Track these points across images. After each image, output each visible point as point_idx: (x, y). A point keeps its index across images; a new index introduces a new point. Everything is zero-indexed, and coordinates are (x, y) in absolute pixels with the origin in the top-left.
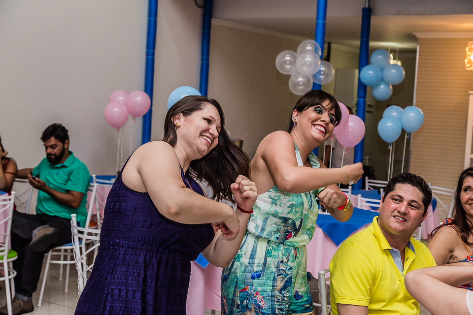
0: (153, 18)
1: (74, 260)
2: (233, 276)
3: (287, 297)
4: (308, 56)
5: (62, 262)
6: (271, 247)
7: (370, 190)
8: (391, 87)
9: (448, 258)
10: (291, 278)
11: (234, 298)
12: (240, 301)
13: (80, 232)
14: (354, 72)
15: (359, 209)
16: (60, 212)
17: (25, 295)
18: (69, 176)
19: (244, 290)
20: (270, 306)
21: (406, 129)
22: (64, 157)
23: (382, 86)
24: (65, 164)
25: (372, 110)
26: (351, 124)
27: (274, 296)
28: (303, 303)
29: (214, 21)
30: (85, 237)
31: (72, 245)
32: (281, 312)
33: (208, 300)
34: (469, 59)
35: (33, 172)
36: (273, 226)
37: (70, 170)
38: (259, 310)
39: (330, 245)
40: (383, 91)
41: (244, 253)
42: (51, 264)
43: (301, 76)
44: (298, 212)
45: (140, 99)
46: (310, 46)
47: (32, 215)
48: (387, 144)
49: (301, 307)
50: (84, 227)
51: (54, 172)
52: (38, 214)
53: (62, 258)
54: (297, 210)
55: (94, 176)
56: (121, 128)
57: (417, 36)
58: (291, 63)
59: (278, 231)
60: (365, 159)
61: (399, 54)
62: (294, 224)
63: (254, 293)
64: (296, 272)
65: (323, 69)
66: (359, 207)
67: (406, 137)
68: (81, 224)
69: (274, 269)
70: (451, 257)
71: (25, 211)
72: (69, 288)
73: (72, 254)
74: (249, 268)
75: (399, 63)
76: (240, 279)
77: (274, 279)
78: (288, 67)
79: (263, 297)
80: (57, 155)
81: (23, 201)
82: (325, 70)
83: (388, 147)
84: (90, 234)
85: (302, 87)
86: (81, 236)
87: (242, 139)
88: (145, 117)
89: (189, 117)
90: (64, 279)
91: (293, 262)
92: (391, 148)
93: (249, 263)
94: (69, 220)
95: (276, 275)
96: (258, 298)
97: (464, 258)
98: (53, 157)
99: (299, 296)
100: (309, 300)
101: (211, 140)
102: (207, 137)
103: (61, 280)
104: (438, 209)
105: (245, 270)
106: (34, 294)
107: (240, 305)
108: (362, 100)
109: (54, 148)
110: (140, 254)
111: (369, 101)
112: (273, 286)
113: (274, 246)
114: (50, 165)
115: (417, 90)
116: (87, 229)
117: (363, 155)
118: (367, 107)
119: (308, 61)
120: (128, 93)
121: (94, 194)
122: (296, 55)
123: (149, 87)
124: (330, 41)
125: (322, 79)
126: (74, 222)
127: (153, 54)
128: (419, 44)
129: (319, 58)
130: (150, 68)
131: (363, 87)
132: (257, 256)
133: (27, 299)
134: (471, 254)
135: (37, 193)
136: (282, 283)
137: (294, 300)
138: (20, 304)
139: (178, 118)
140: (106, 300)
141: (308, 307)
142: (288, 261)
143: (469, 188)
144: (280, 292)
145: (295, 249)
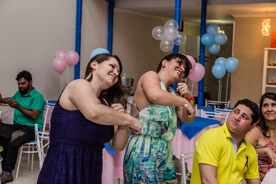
0: (79, 8)
2: (131, 160)
3: (162, 171)
4: (171, 29)
5: (29, 152)
7: (208, 107)
8: (219, 46)
9: (255, 146)
10: (165, 160)
11: (133, 173)
12: (136, 175)
13: (40, 134)
14: (197, 38)
15: (202, 118)
16: (28, 123)
17: (8, 172)
18: (32, 101)
19: (138, 168)
20: (154, 177)
21: (228, 71)
22: (29, 90)
23: (214, 46)
24: (30, 94)
25: (208, 60)
26: (196, 68)
27: (155, 171)
28: (171, 174)
29: (115, 9)
30: (42, 137)
31: (36, 142)
32: (160, 180)
33: (115, 172)
34: (264, 29)
36: (153, 127)
37: (33, 98)
38: (148, 180)
39: (186, 139)
40: (214, 49)
41: (137, 146)
42: (23, 153)
43: (167, 41)
45: (73, 55)
46: (172, 23)
47: (11, 125)
48: (217, 80)
49: (170, 177)
50: (42, 131)
51: (24, 99)
52: (14, 124)
53: (29, 149)
54: (165, 115)
55: (47, 101)
56: (62, 73)
57: (234, 16)
58: (161, 33)
59: (157, 130)
60: (205, 89)
61: (223, 27)
62: (165, 124)
63: (145, 170)
64: (167, 156)
65: (179, 36)
66: (202, 117)
67: (228, 75)
68: (40, 130)
69: (155, 156)
70: (257, 145)
71: (7, 122)
72: (33, 168)
73: (35, 147)
74: (141, 155)
75: (223, 32)
76: (135, 161)
77: (155, 161)
78: (159, 35)
79: (150, 172)
80: (25, 88)
81: (6, 117)
82: (181, 37)
84: (45, 135)
85: (168, 47)
86: (40, 136)
87: (133, 78)
88: (76, 66)
89: (101, 64)
90: (31, 162)
91: (166, 150)
92: (220, 82)
93: (141, 153)
94: (33, 128)
95: (156, 159)
96: (147, 172)
97: (264, 145)
98: (23, 89)
99: (169, 170)
101: (114, 77)
102: (112, 75)
103: (29, 162)
105: (138, 156)
106: (13, 171)
107: (136, 177)
108: (202, 54)
109: (23, 84)
110: (72, 147)
111: (206, 55)
112: (155, 165)
114: (21, 95)
115: (234, 48)
116: (43, 133)
117: (203, 86)
118: (205, 58)
119: (171, 32)
120: (66, 52)
121: (47, 112)
122: (164, 29)
123: (78, 48)
124: (183, 20)
125: (179, 42)
126: (36, 129)
127: (80, 29)
128: (235, 21)
129: (177, 30)
130: (78, 38)
131: (203, 47)
132: (145, 148)
133: (9, 174)
134: (268, 143)
135: (14, 111)
136: (159, 163)
137: (166, 173)
138: (5, 177)
139: (94, 65)
140: (54, 176)
141: (174, 177)
142: (163, 150)
143: (267, 105)
144: (158, 168)
145: (167, 143)
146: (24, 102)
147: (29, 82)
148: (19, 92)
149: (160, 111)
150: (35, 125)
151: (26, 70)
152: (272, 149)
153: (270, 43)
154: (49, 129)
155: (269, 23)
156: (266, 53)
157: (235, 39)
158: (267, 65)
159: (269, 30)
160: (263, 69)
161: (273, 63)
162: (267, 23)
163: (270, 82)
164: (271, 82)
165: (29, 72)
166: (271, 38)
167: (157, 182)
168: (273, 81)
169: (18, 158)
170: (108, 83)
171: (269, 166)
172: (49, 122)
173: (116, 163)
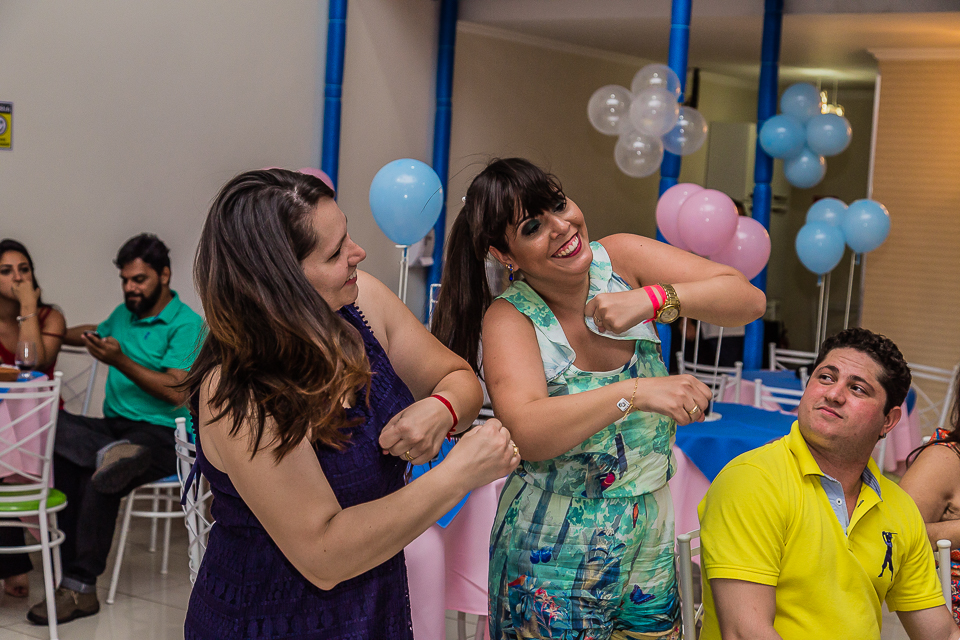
0: (338, 21)
1: (182, 510)
2: (499, 552)
3: (607, 600)
4: (654, 97)
5: (155, 514)
6: (582, 504)
7: (778, 371)
8: (823, 160)
9: (942, 511)
10: (617, 565)
11: (500, 598)
12: (510, 604)
14: (747, 129)
15: (757, 410)
16: (152, 414)
17: (82, 581)
18: (169, 340)
19: (517, 583)
20: (570, 615)
21: (853, 246)
22: (159, 303)
23: (805, 159)
24: (162, 316)
25: (784, 207)
27: (577, 598)
28: (651, 612)
29: (463, 27)
31: (178, 481)
32: (596, 626)
37: (172, 329)
39: (698, 480)
40: (806, 169)
41: (522, 507)
42: (134, 519)
43: (639, 138)
46: (659, 77)
47: (96, 420)
48: (814, 277)
49: (645, 619)
51: (140, 332)
52: (107, 419)
53: (156, 505)
57: (877, 56)
58: (619, 112)
60: (770, 308)
61: (840, 92)
63: (536, 590)
64: (634, 552)
65: (684, 123)
66: (757, 405)
67: (853, 262)
69: (584, 548)
70: (947, 509)
72: (169, 567)
73: (176, 498)
74: (529, 541)
75: (839, 112)
76: (511, 559)
77: (581, 567)
78: (613, 119)
80: (147, 295)
81: (77, 392)
82: (689, 125)
83: (816, 282)
85: (642, 161)
90: (160, 548)
91: (627, 531)
92: (822, 284)
93: (530, 531)
94: (172, 430)
95: (586, 559)
96: (544, 599)
98: (138, 299)
99: (642, 595)
100: (668, 604)
103: (153, 550)
104: (917, 410)
105: (521, 543)
107: (509, 613)
108: (763, 187)
109: (140, 282)
111: (777, 189)
112: (578, 579)
114: (132, 318)
115: (875, 166)
118: (773, 201)
119: (653, 108)
122: (630, 95)
123: (331, 161)
124: (698, 67)
125: (683, 145)
126: (181, 434)
127: (339, 94)
128: (880, 73)
129: (675, 101)
130: (332, 123)
131: (765, 161)
132: (547, 520)
133: (86, 589)
135: (106, 373)
136: (596, 574)
137: (629, 603)
138: (72, 598)
141: (665, 621)
142: (615, 531)
144: (593, 590)
145: (635, 505)
146: (142, 344)
147: (160, 272)
148: (125, 309)
151: (150, 231)
157: (878, 135)
165: (161, 238)
167: (582, 632)
169: (115, 536)
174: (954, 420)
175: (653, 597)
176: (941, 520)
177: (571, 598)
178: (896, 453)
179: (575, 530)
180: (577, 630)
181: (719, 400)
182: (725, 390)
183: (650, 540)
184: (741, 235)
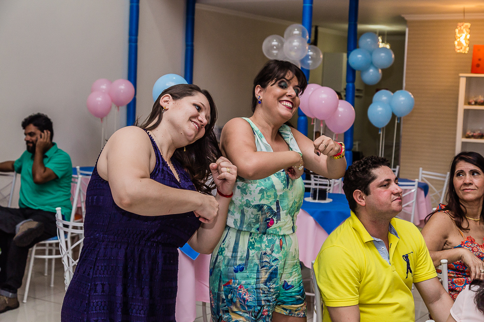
0: (135, 4)
1: (60, 254)
2: (217, 270)
3: (273, 288)
4: (295, 41)
5: (47, 257)
6: (253, 240)
8: (380, 71)
9: (443, 244)
10: (276, 270)
11: (220, 292)
12: (225, 295)
13: (66, 226)
14: (342, 56)
17: (10, 292)
19: (228, 284)
20: (256, 298)
21: (396, 114)
23: (371, 70)
25: (361, 95)
27: (259, 289)
28: (293, 294)
29: (198, 6)
30: (70, 230)
31: (58, 239)
32: (268, 304)
34: (459, 41)
35: (15, 164)
38: (245, 303)
39: (322, 233)
40: (372, 75)
41: (227, 246)
42: (36, 259)
44: (270, 196)
45: (123, 87)
46: (297, 30)
47: (15, 209)
48: (377, 129)
49: (291, 298)
50: (69, 220)
52: (21, 208)
53: (47, 252)
54: (268, 194)
55: (78, 167)
56: (105, 118)
57: (406, 18)
58: (279, 48)
59: (257, 221)
60: (355, 145)
61: (388, 37)
63: (238, 286)
64: (283, 263)
65: (311, 53)
67: (396, 121)
68: (66, 217)
69: (257, 262)
70: (445, 243)
71: (8, 205)
72: (55, 283)
73: (57, 248)
74: (232, 262)
75: (388, 46)
76: (223, 273)
77: (258, 271)
78: (275, 52)
79: (247, 290)
81: (5, 195)
82: (313, 55)
83: (378, 132)
84: (75, 228)
86: (66, 229)
88: (129, 106)
90: (50, 274)
91: (278, 252)
92: (381, 133)
93: (232, 257)
94: (54, 214)
95: (260, 267)
96: (243, 291)
97: (459, 243)
99: (288, 286)
100: (300, 290)
101: (199, 127)
103: (46, 274)
104: (430, 194)
105: (228, 263)
107: (225, 299)
108: (351, 85)
109: (32, 136)
110: (121, 247)
111: (357, 85)
112: (257, 278)
113: (256, 237)
115: (407, 73)
116: (72, 223)
117: (352, 141)
118: (356, 91)
119: (296, 46)
120: (111, 82)
121: (78, 186)
122: (284, 40)
123: (133, 74)
124: (317, 25)
125: (310, 64)
126: (59, 216)
127: (136, 41)
128: (407, 27)
129: (306, 42)
130: (133, 56)
131: (351, 71)
132: (240, 249)
133: (12, 295)
134: (464, 240)
136: (266, 274)
137: (283, 291)
138: (5, 300)
139: (167, 101)
140: (89, 296)
141: (300, 299)
142: (272, 252)
143: (462, 172)
144: (265, 283)
145: (280, 239)
149: (258, 186)
150: (57, 209)
152: (472, 250)
153: (470, 64)
154: (81, 217)
155: (468, 30)
156: (463, 83)
157: (408, 58)
158: (465, 104)
159: (468, 42)
160: (456, 110)
161: (475, 99)
162: (464, 30)
163: (469, 133)
164: (472, 134)
166: (471, 56)
167: (262, 307)
168: (474, 132)
170: (188, 135)
171: (466, 280)
172: (81, 204)
173: (198, 276)
174: (448, 200)
175: (293, 287)
176: (443, 249)
177: (256, 289)
178: (419, 216)
179: (252, 252)
180: (259, 306)
181: (331, 192)
182: (334, 187)
183: (290, 257)
184: (340, 109)
